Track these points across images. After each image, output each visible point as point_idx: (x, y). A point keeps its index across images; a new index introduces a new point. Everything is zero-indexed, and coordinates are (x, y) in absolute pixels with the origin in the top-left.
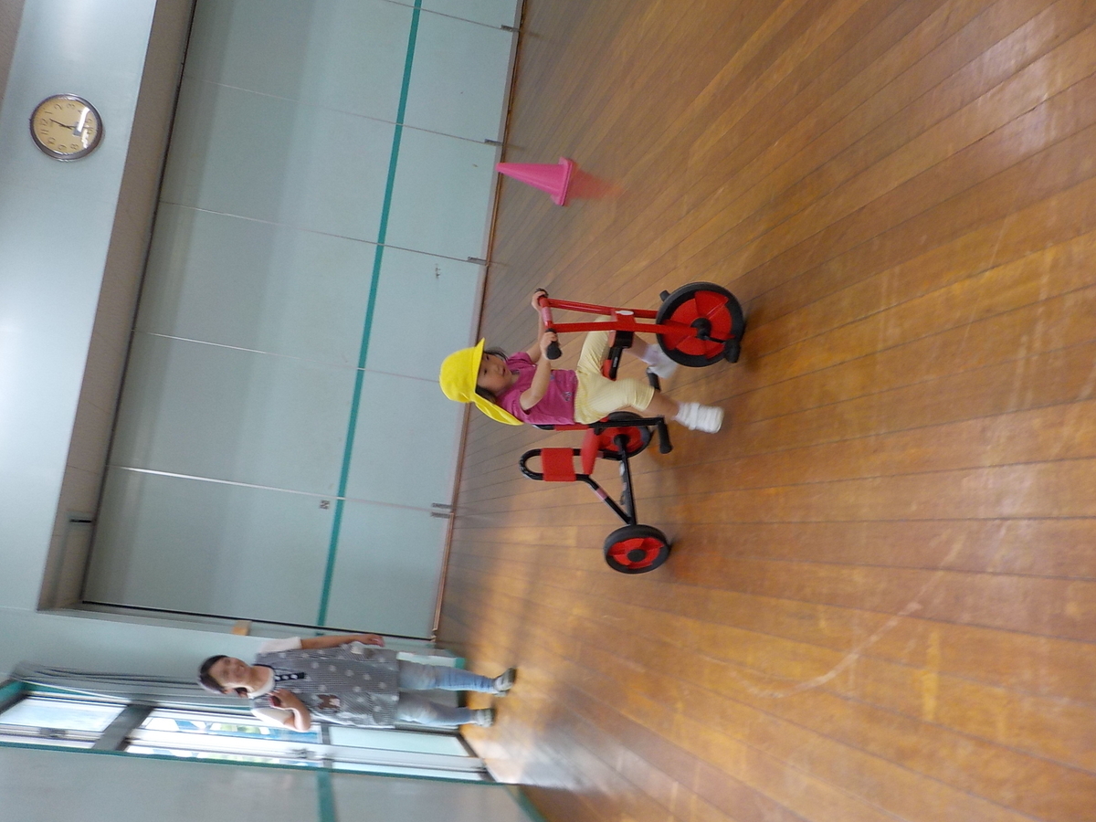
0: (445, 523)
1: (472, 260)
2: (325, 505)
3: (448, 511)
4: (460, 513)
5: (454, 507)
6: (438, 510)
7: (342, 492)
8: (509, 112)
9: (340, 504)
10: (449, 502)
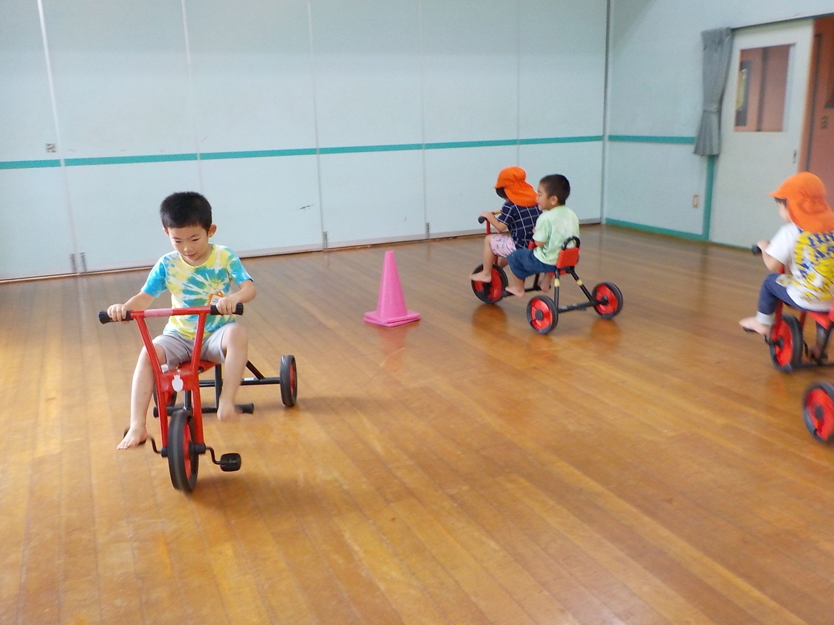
0: (67, 269)
1: (325, 236)
2: (51, 148)
3: (80, 270)
4: (83, 282)
5: (87, 275)
6: (79, 260)
7: (70, 162)
8: (455, 238)
9: (55, 163)
10: (90, 268)
